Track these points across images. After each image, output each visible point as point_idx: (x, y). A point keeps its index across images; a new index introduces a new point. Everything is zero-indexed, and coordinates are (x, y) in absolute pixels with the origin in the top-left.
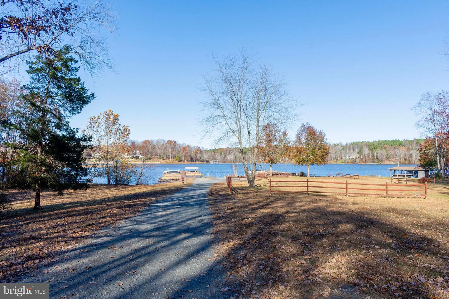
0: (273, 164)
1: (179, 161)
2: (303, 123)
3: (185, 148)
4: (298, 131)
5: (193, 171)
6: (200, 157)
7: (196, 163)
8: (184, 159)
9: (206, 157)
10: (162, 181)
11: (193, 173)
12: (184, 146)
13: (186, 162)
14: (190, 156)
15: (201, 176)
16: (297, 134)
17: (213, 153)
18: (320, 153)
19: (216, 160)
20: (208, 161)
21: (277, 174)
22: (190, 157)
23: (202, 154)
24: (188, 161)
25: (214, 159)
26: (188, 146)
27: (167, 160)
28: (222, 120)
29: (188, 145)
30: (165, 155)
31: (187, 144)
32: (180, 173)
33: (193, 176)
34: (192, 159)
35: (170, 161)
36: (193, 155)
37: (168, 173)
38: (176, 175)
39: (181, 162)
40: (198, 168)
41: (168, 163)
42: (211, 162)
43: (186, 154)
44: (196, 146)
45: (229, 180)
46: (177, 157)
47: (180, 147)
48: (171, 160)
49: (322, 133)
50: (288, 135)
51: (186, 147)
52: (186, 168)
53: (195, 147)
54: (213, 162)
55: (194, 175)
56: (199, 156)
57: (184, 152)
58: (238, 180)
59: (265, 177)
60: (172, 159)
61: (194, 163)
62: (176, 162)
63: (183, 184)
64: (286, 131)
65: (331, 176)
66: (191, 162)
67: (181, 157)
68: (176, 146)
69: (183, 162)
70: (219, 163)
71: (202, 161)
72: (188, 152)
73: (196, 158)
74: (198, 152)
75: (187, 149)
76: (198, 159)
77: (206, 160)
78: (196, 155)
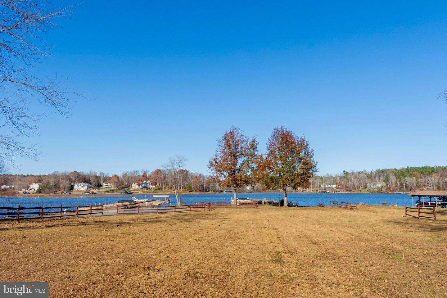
1: (190, 191)
6: (213, 187)
8: (195, 189)
13: (197, 192)
20: (222, 191)
22: (202, 187)
23: (215, 184)
24: (200, 191)
26: (200, 175)
34: (204, 188)
36: (205, 185)
39: (192, 192)
43: (197, 184)
46: (188, 187)
47: (192, 176)
50: (258, 146)
54: (226, 192)
56: (211, 185)
57: (195, 181)
60: (183, 189)
61: (207, 193)
62: (187, 192)
64: (254, 141)
65: (322, 206)
66: (203, 193)
67: (193, 187)
68: (188, 176)
69: (195, 192)
70: (232, 193)
71: (214, 191)
72: (200, 182)
73: (209, 188)
74: (211, 182)
75: (199, 178)
76: (211, 189)
77: (219, 190)
78: (208, 185)
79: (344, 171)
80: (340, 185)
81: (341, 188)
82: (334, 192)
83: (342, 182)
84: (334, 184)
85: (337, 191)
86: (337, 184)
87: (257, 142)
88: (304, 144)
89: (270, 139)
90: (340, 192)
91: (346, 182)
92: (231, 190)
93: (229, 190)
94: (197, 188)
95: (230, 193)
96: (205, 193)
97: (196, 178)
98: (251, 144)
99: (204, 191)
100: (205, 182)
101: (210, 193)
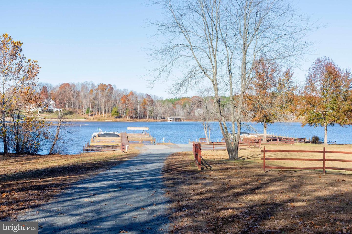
0: (268, 123)
1: (117, 118)
3: (126, 97)
4: (309, 70)
5: (139, 133)
6: (151, 112)
7: (145, 120)
8: (125, 114)
9: (160, 110)
10: (88, 149)
11: (140, 137)
12: (125, 94)
13: (128, 119)
14: (134, 109)
15: (152, 142)
16: (307, 75)
17: (171, 106)
20: (164, 118)
21: (275, 139)
22: (134, 111)
23: (155, 107)
24: (132, 117)
25: (173, 114)
26: (132, 93)
27: (99, 116)
28: (188, 52)
30: (96, 107)
31: (130, 90)
32: (119, 136)
33: (140, 142)
34: (137, 113)
35: (102, 117)
36: (140, 109)
37: (99, 136)
38: (112, 140)
39: (120, 119)
40: (147, 129)
41: (98, 121)
42: (168, 119)
43: (128, 106)
45: (197, 148)
46: (114, 110)
47: (119, 95)
48: (104, 115)
49: (349, 73)
50: (293, 76)
51: (129, 96)
52: (129, 128)
53: (143, 94)
54: (171, 120)
55: (141, 141)
57: (125, 102)
58: (212, 149)
59: (256, 144)
60: (106, 114)
61: (141, 120)
62: (113, 119)
63: (123, 153)
64: (289, 70)
66: (136, 120)
67: (120, 111)
68: (112, 94)
69: (124, 119)
70: (181, 121)
71: (153, 117)
72: (131, 103)
73: (145, 112)
74: (148, 104)
75: (130, 98)
76: (148, 114)
77: (161, 115)
78: (144, 108)
87: (292, 72)
88: (348, 77)
89: (311, 69)
92: (179, 117)
93: (176, 117)
94: (127, 113)
95: (177, 121)
96: (138, 120)
97: (126, 98)
98: (285, 74)
99: (137, 118)
100: (139, 103)
101: (146, 120)
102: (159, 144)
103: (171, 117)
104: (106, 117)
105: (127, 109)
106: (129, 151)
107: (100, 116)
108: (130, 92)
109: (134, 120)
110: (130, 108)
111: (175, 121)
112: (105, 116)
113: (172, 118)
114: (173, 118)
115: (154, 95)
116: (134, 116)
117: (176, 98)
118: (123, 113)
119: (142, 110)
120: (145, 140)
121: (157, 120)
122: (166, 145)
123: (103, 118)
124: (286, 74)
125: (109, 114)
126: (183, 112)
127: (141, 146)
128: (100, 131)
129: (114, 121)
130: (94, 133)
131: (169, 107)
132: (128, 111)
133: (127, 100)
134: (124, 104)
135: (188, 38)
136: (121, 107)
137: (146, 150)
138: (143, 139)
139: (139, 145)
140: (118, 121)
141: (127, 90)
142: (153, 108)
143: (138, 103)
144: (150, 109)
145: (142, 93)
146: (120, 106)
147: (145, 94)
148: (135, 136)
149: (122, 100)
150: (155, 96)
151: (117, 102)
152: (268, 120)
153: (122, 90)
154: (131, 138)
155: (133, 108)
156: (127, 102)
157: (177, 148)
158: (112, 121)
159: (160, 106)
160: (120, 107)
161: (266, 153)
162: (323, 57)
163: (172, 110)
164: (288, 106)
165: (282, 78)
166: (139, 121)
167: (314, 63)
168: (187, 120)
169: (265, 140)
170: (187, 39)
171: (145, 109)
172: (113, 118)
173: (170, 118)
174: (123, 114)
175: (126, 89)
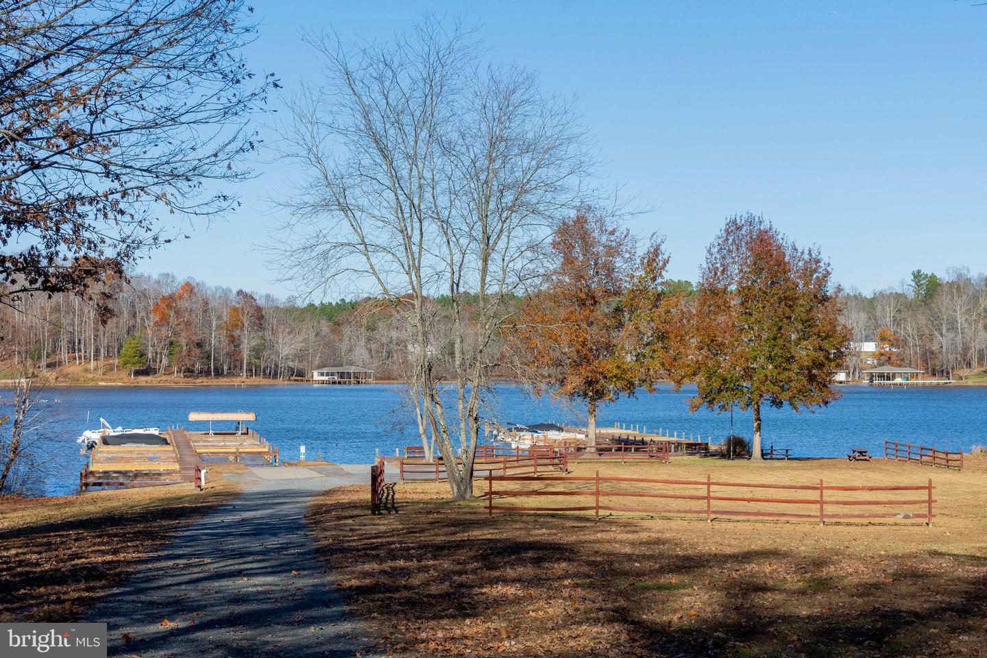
0: (599, 403)
1: (137, 373)
2: (730, 215)
3: (170, 300)
4: (709, 251)
5: (226, 430)
6: (257, 352)
7: (236, 381)
8: (165, 362)
9: (286, 347)
11: (231, 445)
12: (167, 291)
13: (177, 379)
14: (199, 345)
15: (270, 458)
16: (705, 266)
17: (325, 328)
18: (805, 353)
19: (341, 365)
20: (301, 374)
21: (624, 445)
22: (198, 351)
23: (268, 334)
24: (189, 372)
25: (331, 359)
26: (189, 288)
27: (74, 369)
29: (188, 284)
30: (64, 338)
31: (181, 278)
32: (165, 442)
33: (231, 458)
34: (209, 357)
35: (86, 370)
36: (216, 340)
37: (106, 441)
38: (151, 455)
39: (150, 378)
40: (251, 417)
41: (74, 384)
42: (316, 376)
43: (176, 334)
44: (235, 290)
46: (127, 350)
47: (144, 295)
48: (92, 365)
49: (818, 261)
50: (668, 267)
51: (181, 297)
52: (194, 417)
53: (226, 292)
54: (325, 378)
55: (237, 455)
56: (247, 344)
57: (164, 320)
58: (433, 476)
59: (556, 461)
60: (102, 362)
61: (222, 381)
62: (123, 378)
63: (198, 491)
64: (657, 251)
65: (862, 458)
66: (205, 379)
67: (150, 349)
68: (121, 291)
69: (164, 378)
70: (358, 382)
71: (264, 371)
72: (188, 324)
73: (234, 356)
74: (246, 324)
75: (184, 304)
76: (245, 362)
77: (291, 364)
78: (233, 340)
79: (917, 276)
80: (895, 343)
81: (902, 361)
82: (866, 382)
83: (909, 329)
84: (868, 339)
85: (881, 376)
86: (883, 339)
87: (666, 257)
88: (815, 271)
89: (715, 250)
90: (898, 380)
91: (927, 331)
92: (352, 370)
93: (340, 370)
94: (174, 357)
95: (345, 383)
96: (212, 381)
97: (169, 306)
98: (646, 261)
99: (208, 373)
100: (214, 324)
101: (240, 379)
102: (290, 464)
103: (325, 370)
104: (100, 372)
105: (171, 344)
106: (211, 485)
107: (81, 368)
108: (182, 283)
109: (197, 381)
110: (183, 342)
111: (340, 383)
112: (96, 369)
113: (327, 374)
114: (332, 374)
115: (264, 294)
116: (198, 366)
117: (343, 300)
118: (159, 356)
119: (225, 347)
120: (248, 453)
121: (279, 381)
122: (311, 467)
123: (91, 376)
124: (649, 263)
125: (111, 361)
126: (367, 352)
127: (240, 472)
128: (104, 426)
129: (128, 384)
130: (84, 433)
131: (316, 335)
132: (177, 349)
133: (172, 314)
134: (162, 325)
135: (359, 230)
136: (151, 338)
137: (256, 481)
138: (240, 450)
139: (232, 467)
140: (144, 384)
141: (173, 277)
142: (263, 338)
143: (210, 322)
144: (253, 343)
145: (225, 287)
146: (149, 332)
147: (235, 292)
148: (214, 439)
149: (155, 311)
150: (268, 297)
151: (139, 320)
152: (600, 394)
153: (155, 276)
154: (204, 446)
155: (195, 338)
156: (173, 320)
157: (341, 475)
158: (121, 384)
159: (287, 330)
160: (150, 336)
161: (493, 482)
162: (745, 215)
163: (329, 345)
164: (654, 351)
165: (639, 274)
166: (215, 383)
167: (723, 232)
168: (382, 379)
169: (593, 450)
170: (356, 231)
171: (237, 342)
172: (123, 375)
173: (322, 374)
174: (158, 360)
175: (167, 275)
